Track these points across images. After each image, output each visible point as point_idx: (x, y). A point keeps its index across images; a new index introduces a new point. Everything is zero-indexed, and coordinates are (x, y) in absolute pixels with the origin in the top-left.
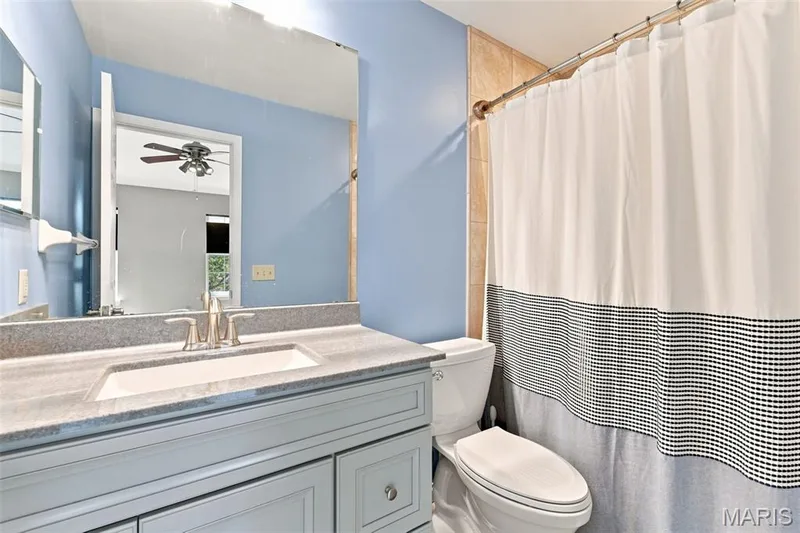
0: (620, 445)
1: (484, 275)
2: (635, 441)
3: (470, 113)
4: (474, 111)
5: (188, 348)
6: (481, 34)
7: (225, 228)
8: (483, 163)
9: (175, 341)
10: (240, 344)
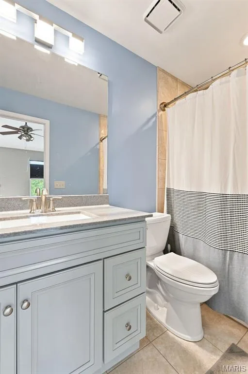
0: (231, 258)
1: (165, 183)
2: (238, 256)
3: (159, 108)
4: (160, 107)
5: (32, 212)
6: (163, 71)
7: (42, 167)
8: (164, 132)
9: (25, 209)
10: (55, 211)
